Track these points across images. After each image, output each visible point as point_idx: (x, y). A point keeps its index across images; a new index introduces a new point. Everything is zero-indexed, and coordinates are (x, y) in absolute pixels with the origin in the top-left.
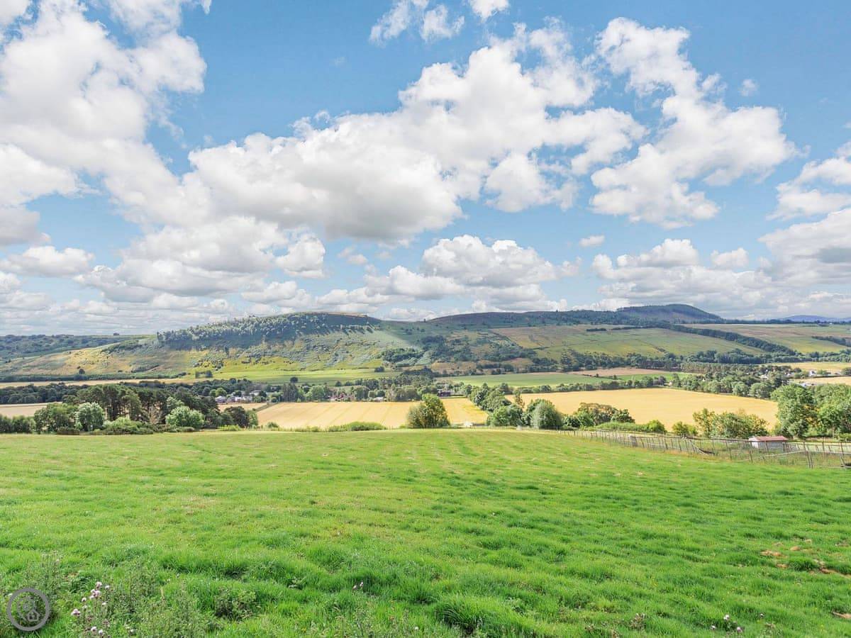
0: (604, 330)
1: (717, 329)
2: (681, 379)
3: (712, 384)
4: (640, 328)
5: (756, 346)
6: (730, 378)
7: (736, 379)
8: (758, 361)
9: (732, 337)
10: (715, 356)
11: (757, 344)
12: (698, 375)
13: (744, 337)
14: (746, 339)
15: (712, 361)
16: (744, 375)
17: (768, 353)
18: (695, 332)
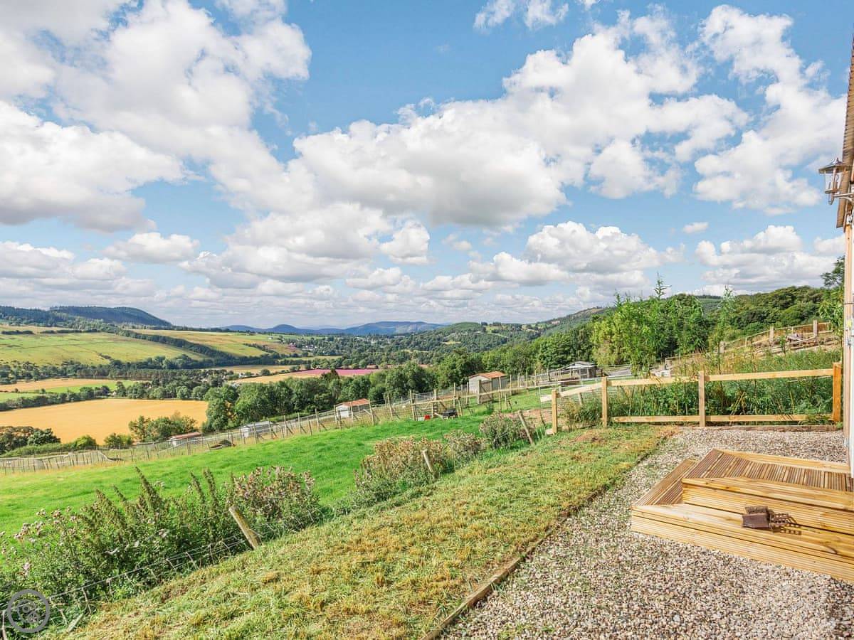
0: (29, 333)
1: (167, 335)
2: (126, 387)
3: (157, 391)
4: (81, 332)
5: (201, 353)
6: (175, 383)
7: (181, 384)
8: (202, 365)
9: (180, 344)
10: (164, 362)
11: (202, 349)
12: (145, 382)
13: (191, 343)
14: (192, 345)
15: (160, 368)
16: (187, 380)
17: (210, 358)
18: (145, 337)
